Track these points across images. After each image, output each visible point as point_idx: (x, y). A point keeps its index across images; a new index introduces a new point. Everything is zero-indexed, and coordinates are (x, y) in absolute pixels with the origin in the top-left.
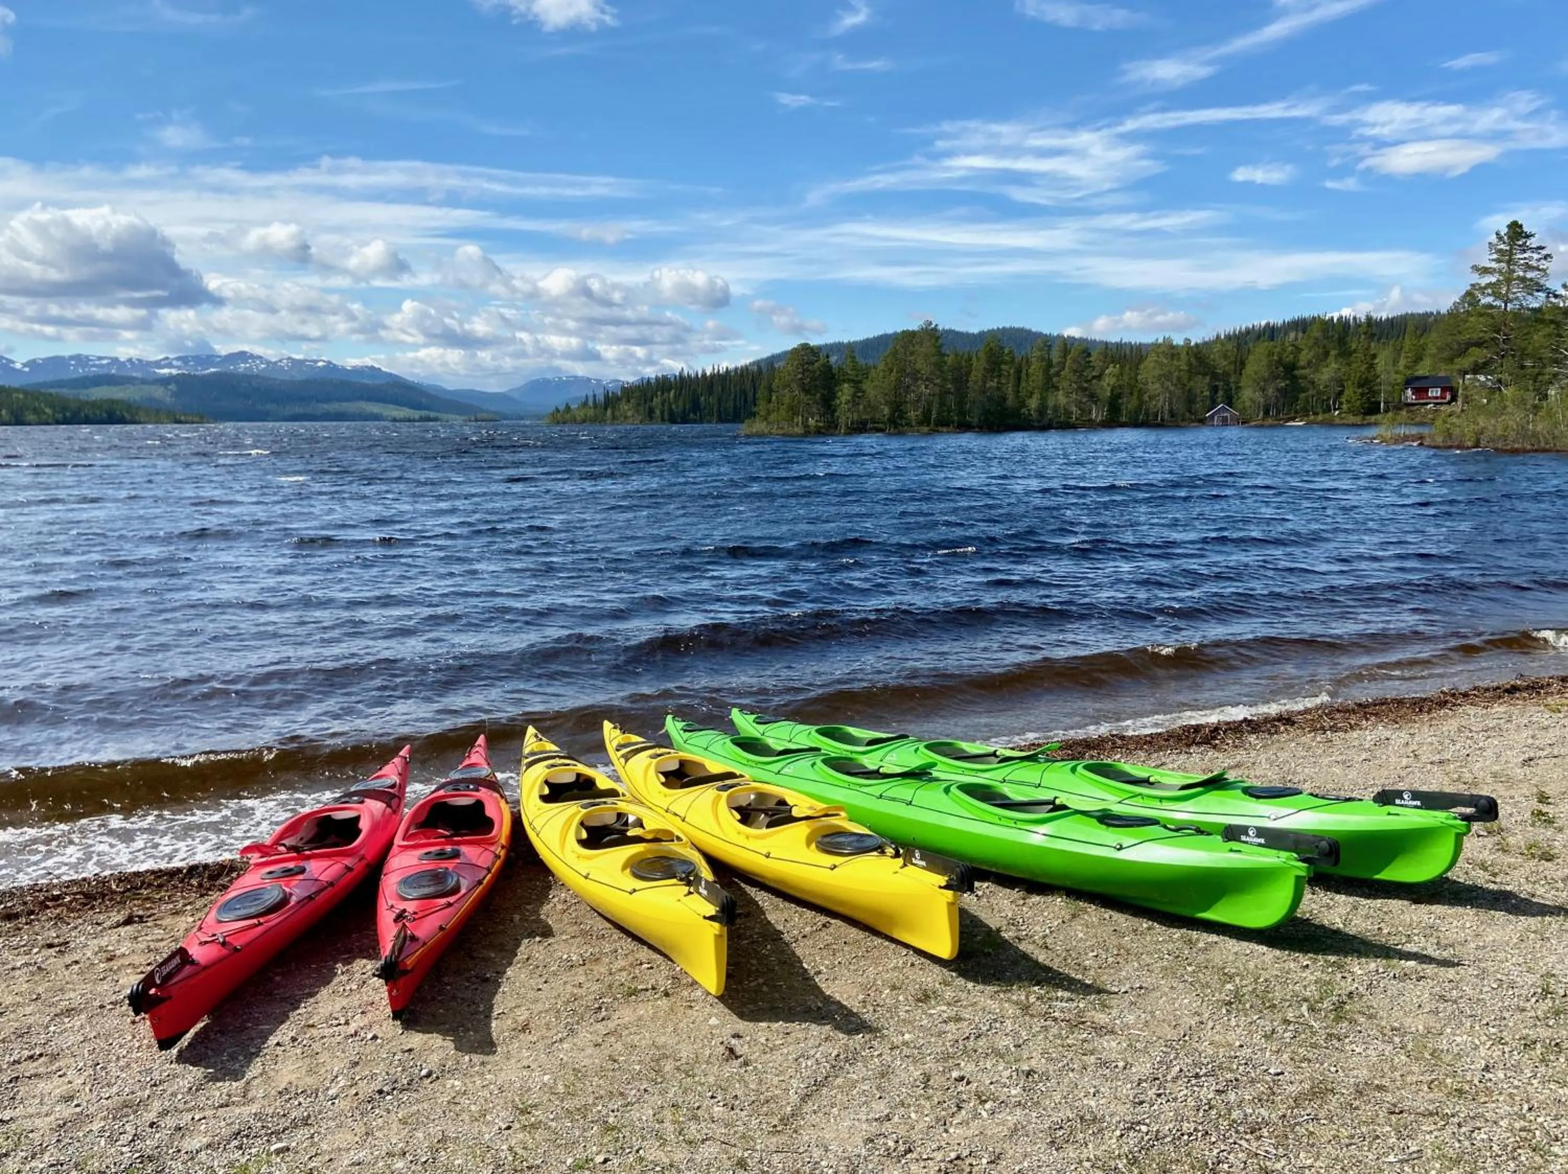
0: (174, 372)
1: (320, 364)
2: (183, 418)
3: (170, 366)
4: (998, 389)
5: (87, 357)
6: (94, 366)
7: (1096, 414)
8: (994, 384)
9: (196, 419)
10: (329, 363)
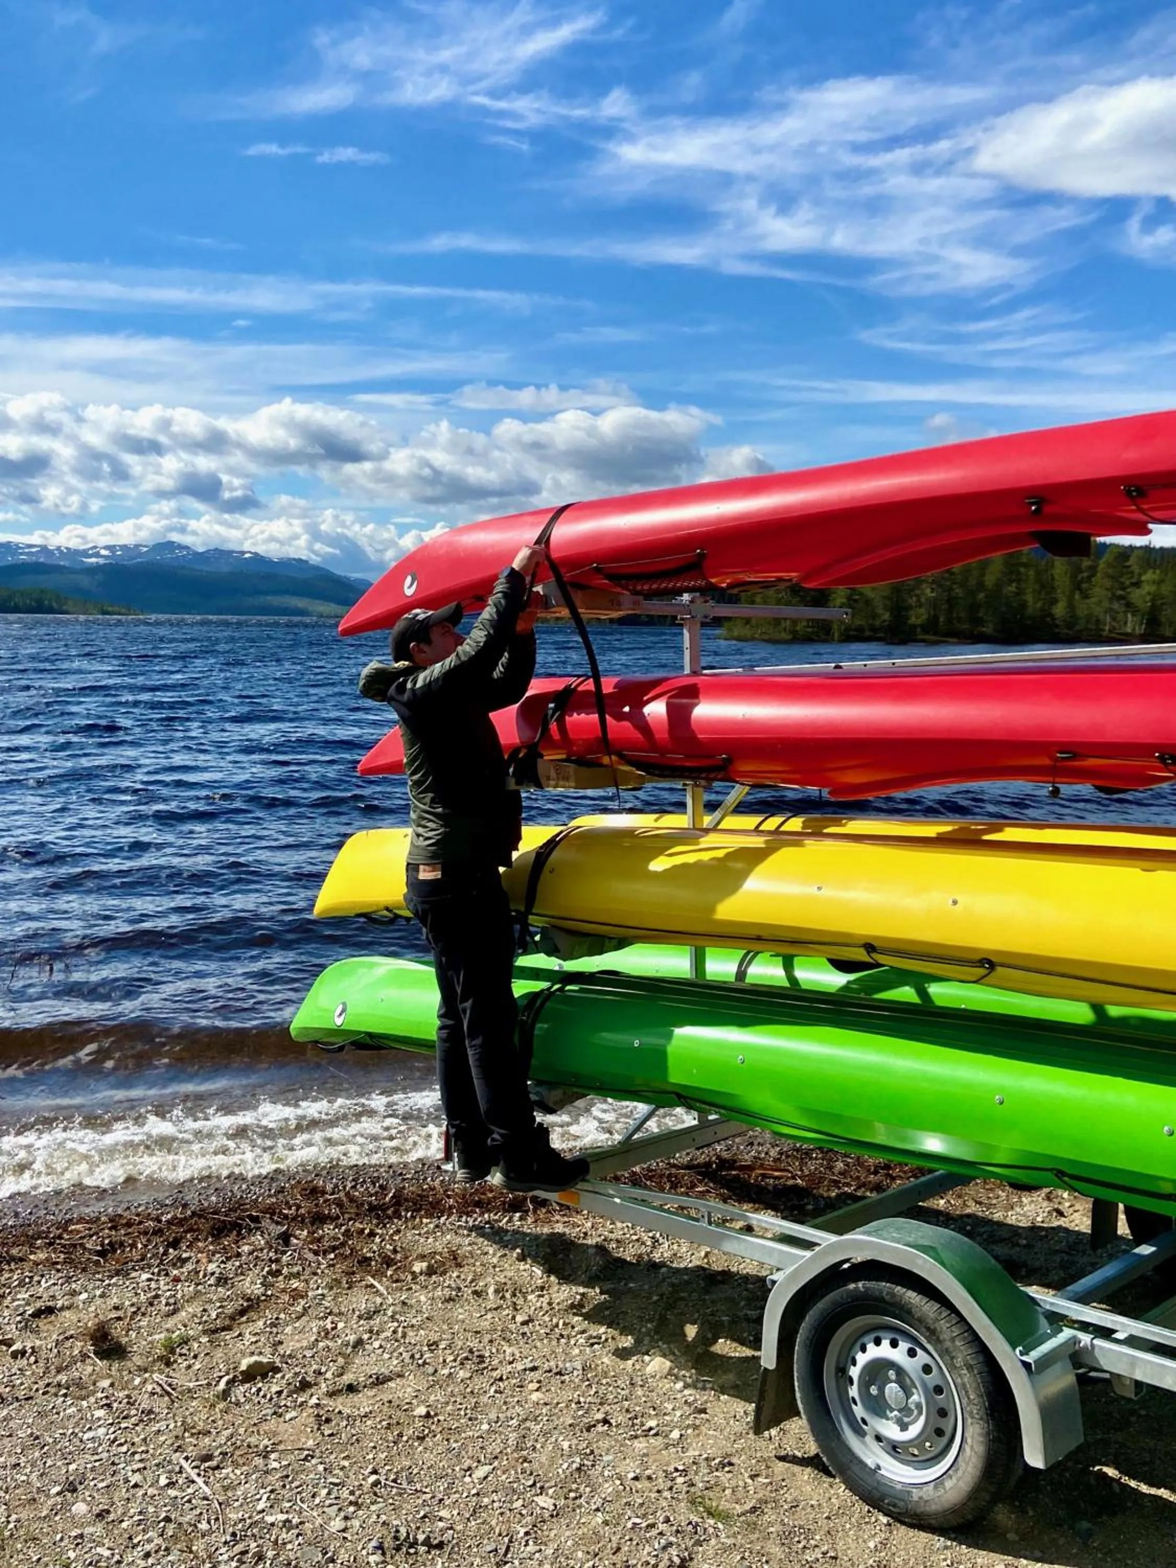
0: (101, 561)
1: (247, 555)
2: (110, 609)
3: (97, 555)
4: (1017, 594)
5: (17, 545)
6: (21, 554)
7: (1131, 624)
8: (1012, 588)
9: (123, 611)
10: (256, 554)
